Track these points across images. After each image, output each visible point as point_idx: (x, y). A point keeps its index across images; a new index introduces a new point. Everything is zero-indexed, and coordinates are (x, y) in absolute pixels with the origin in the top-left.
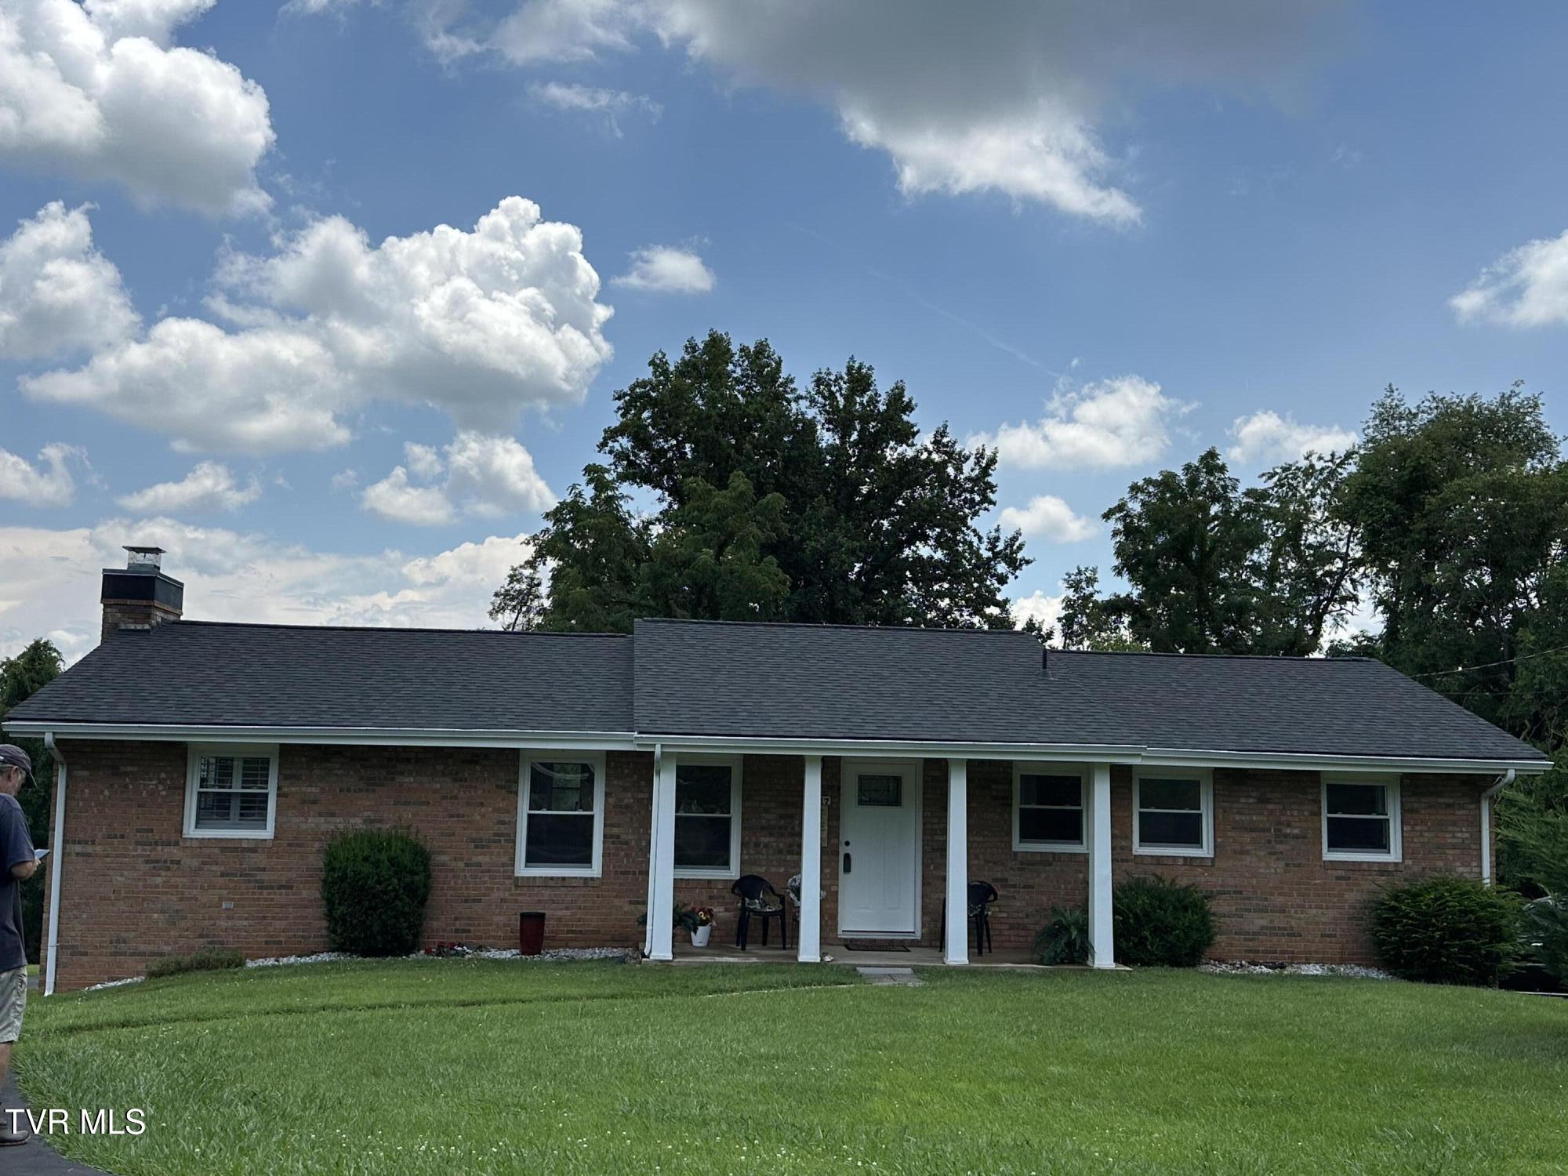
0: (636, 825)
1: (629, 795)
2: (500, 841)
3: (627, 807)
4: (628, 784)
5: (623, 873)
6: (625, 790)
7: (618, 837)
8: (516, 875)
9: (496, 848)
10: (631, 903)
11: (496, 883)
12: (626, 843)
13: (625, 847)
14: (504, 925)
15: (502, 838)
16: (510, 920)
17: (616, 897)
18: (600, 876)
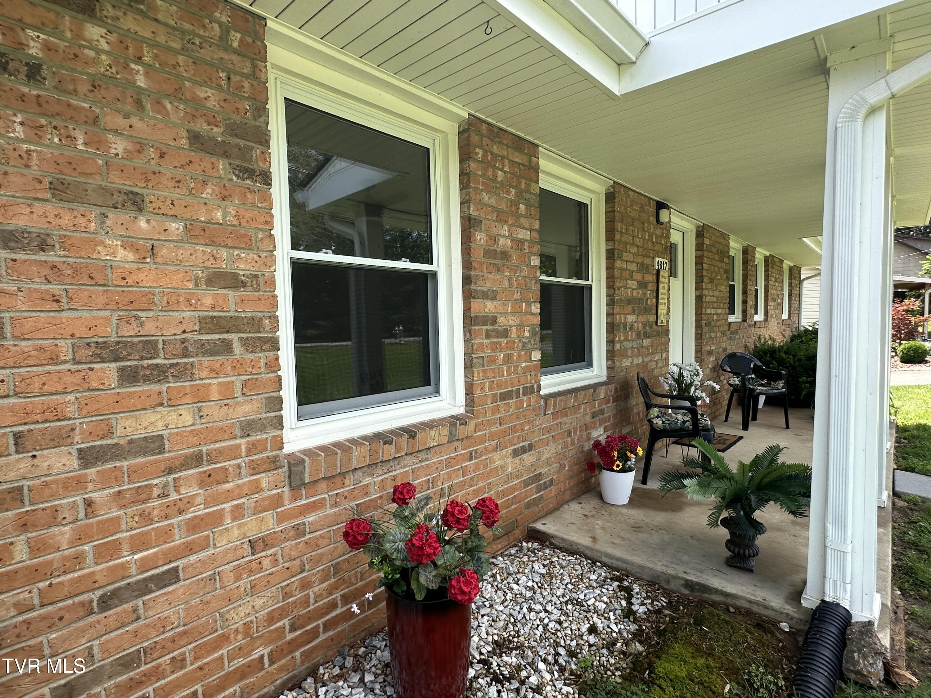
0: (517, 296)
1: (505, 230)
2: (227, 347)
3: (504, 255)
4: (503, 206)
5: (505, 396)
6: (501, 218)
7: (494, 321)
8: (287, 449)
9: (215, 372)
10: (516, 454)
11: (229, 496)
12: (505, 333)
13: (504, 341)
14: (271, 619)
15: (234, 337)
16: (286, 595)
17: (495, 449)
18: (462, 410)
